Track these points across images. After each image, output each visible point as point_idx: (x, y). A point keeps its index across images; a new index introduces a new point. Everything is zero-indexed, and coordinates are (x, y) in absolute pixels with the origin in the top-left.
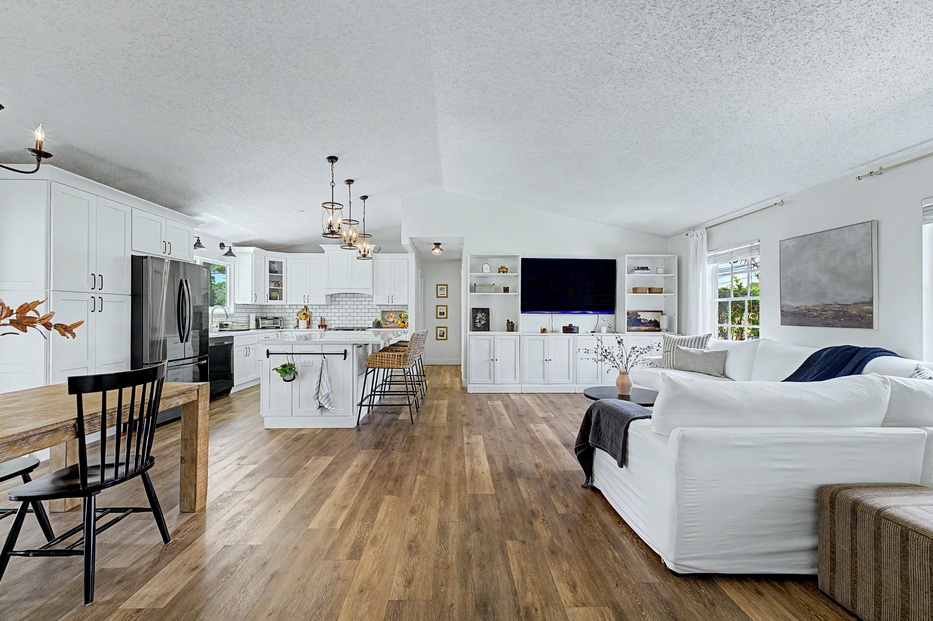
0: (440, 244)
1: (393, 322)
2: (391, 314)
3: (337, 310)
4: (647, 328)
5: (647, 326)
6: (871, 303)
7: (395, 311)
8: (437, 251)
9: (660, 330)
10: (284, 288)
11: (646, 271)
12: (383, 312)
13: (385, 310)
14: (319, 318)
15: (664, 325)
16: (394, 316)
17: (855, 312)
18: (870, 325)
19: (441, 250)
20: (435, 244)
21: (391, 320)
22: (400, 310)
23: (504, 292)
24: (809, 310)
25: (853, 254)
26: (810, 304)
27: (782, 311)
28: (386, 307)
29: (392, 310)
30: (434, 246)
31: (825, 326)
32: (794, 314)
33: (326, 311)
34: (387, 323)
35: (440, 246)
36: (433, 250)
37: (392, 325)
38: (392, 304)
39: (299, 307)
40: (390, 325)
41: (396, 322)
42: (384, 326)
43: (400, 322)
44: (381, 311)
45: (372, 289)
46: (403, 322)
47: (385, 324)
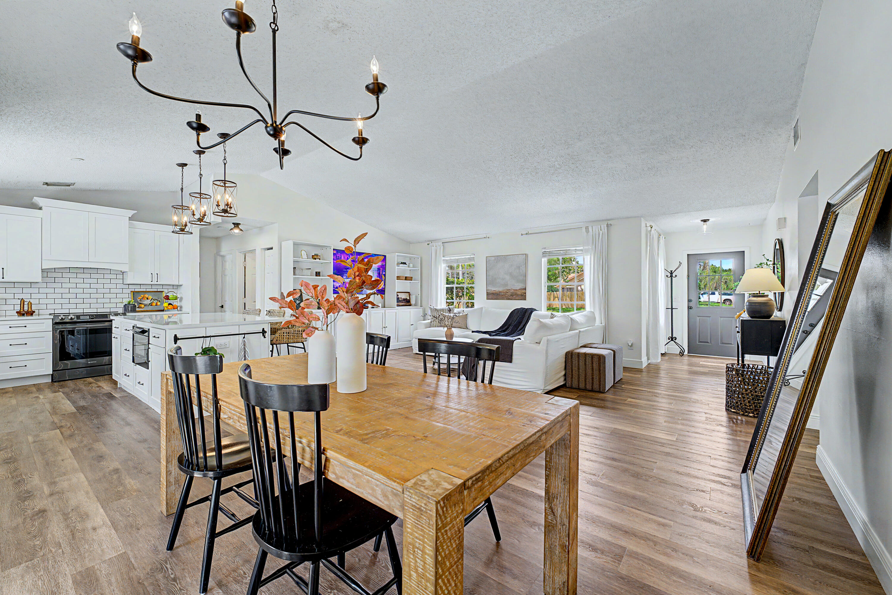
0: (240, 224)
1: (151, 304)
2: (146, 296)
4: (402, 304)
5: (402, 302)
6: (525, 289)
7: (153, 292)
8: (236, 231)
9: (410, 305)
11: (405, 265)
12: (134, 293)
13: (136, 290)
14: (18, 302)
15: (413, 302)
16: (150, 297)
17: (519, 293)
18: (525, 299)
19: (241, 230)
20: (234, 224)
21: (147, 302)
22: (159, 290)
23: (316, 276)
24: (500, 292)
25: (519, 268)
26: (501, 289)
27: (487, 293)
28: (138, 287)
29: (147, 290)
30: (233, 226)
31: (507, 299)
32: (493, 294)
34: (143, 306)
35: (240, 227)
36: (231, 229)
37: (150, 308)
38: (156, 283)
40: (146, 309)
41: (154, 304)
42: (137, 309)
43: (166, 305)
44: (132, 291)
45: (128, 265)
46: (169, 304)
47: (138, 308)
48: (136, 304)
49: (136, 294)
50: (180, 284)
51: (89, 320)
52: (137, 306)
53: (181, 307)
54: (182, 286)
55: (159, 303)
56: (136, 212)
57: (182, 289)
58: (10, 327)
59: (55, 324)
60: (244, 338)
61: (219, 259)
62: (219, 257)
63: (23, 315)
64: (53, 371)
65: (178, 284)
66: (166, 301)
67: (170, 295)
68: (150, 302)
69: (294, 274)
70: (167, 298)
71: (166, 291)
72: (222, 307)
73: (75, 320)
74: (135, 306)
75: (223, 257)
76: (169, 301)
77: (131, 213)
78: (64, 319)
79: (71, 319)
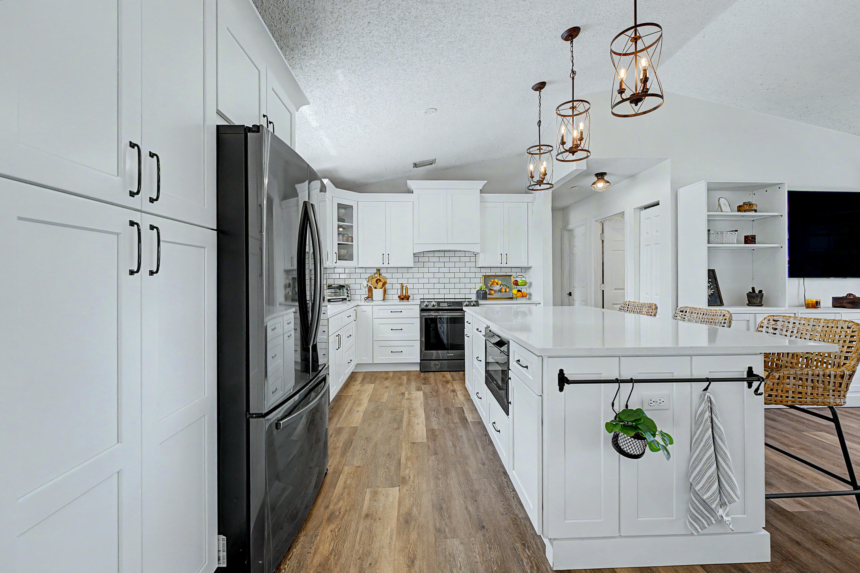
0: (607, 175)
1: (500, 291)
2: (496, 280)
3: (421, 275)
7: (501, 276)
8: (600, 185)
10: (355, 243)
12: (486, 278)
13: (487, 274)
14: (399, 286)
16: (500, 282)
19: (608, 182)
20: (597, 175)
21: (497, 288)
22: (508, 274)
23: (746, 243)
28: (489, 270)
29: (497, 274)
30: (595, 178)
33: (405, 275)
34: (493, 292)
35: (606, 178)
37: (500, 295)
38: (506, 265)
39: (368, 271)
40: (496, 295)
41: (504, 290)
42: (488, 296)
43: (515, 291)
44: (483, 276)
45: (479, 245)
46: (519, 291)
47: (489, 294)
48: (487, 291)
49: (487, 278)
50: (530, 265)
51: (447, 308)
52: (488, 293)
53: (530, 295)
54: (532, 269)
55: (508, 290)
56: (487, 181)
57: (532, 272)
58: (391, 312)
59: (422, 310)
60: (706, 389)
61: (566, 234)
62: (565, 232)
63: (403, 299)
64: (421, 360)
65: (526, 265)
66: (515, 287)
67: (520, 281)
68: (499, 289)
69: (709, 243)
70: (516, 283)
71: (514, 274)
72: (570, 294)
73: (436, 307)
74: (487, 292)
75: (571, 231)
76: (518, 287)
77: (481, 184)
78: (428, 305)
79: (434, 306)
